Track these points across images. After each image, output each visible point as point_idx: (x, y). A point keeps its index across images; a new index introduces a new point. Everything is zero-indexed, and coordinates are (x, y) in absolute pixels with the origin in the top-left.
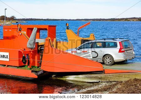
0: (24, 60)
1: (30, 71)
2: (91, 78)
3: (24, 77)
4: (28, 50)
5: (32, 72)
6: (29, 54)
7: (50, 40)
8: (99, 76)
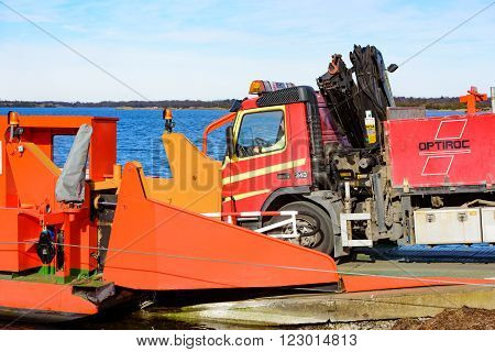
0: (43, 247)
1: (68, 287)
2: (296, 309)
3: (40, 312)
4: (61, 211)
5: (73, 292)
6: (61, 225)
7: (138, 170)
8: (326, 300)
